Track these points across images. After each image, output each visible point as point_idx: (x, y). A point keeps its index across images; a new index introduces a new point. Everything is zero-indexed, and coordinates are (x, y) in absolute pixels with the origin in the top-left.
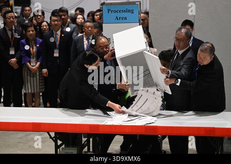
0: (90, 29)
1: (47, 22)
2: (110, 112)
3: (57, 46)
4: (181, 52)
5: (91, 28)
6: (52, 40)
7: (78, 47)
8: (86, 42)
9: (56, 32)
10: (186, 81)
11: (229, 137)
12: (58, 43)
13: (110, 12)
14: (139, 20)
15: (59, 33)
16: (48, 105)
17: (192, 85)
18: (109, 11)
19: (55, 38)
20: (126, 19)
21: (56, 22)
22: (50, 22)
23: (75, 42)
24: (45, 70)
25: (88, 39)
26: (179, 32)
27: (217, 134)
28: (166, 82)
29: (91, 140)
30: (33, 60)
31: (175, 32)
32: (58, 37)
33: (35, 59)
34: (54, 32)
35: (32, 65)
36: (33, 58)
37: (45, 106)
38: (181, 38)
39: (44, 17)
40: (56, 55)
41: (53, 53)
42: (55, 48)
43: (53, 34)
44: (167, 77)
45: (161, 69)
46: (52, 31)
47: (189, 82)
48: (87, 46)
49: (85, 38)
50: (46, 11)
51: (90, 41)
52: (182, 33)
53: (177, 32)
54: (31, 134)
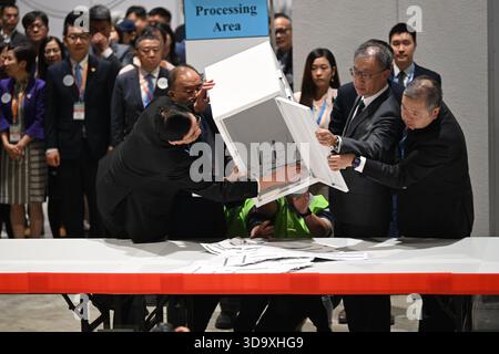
0: (152, 53)
1: (57, 41)
2: (209, 245)
3: (81, 96)
4: (367, 101)
5: (155, 51)
6: (68, 81)
7: (126, 98)
8: (144, 84)
9: (79, 62)
10: (379, 163)
11: (483, 296)
12: (83, 88)
13: (202, 13)
14: (270, 32)
15: (84, 64)
16: (62, 231)
17: (391, 171)
18: (198, 10)
19: (77, 77)
20: (239, 27)
21: (79, 40)
22: (65, 39)
23: (120, 86)
24: (52, 152)
25: (149, 77)
26: (360, 55)
27: (457, 290)
28: (332, 164)
29: (165, 309)
30: (15, 129)
31: (353, 55)
32: (83, 73)
33: (20, 126)
34: (72, 62)
35: (12, 139)
36: (17, 123)
37: (56, 235)
38: (366, 70)
39: (48, 30)
40: (79, 115)
41: (72, 111)
42: (77, 99)
43: (71, 66)
44: (334, 153)
45: (318, 135)
46: (69, 61)
47: (384, 166)
48: (148, 94)
49: (141, 77)
50: (52, 16)
51: (154, 81)
52: (369, 57)
53: (356, 54)
54: (23, 301)
